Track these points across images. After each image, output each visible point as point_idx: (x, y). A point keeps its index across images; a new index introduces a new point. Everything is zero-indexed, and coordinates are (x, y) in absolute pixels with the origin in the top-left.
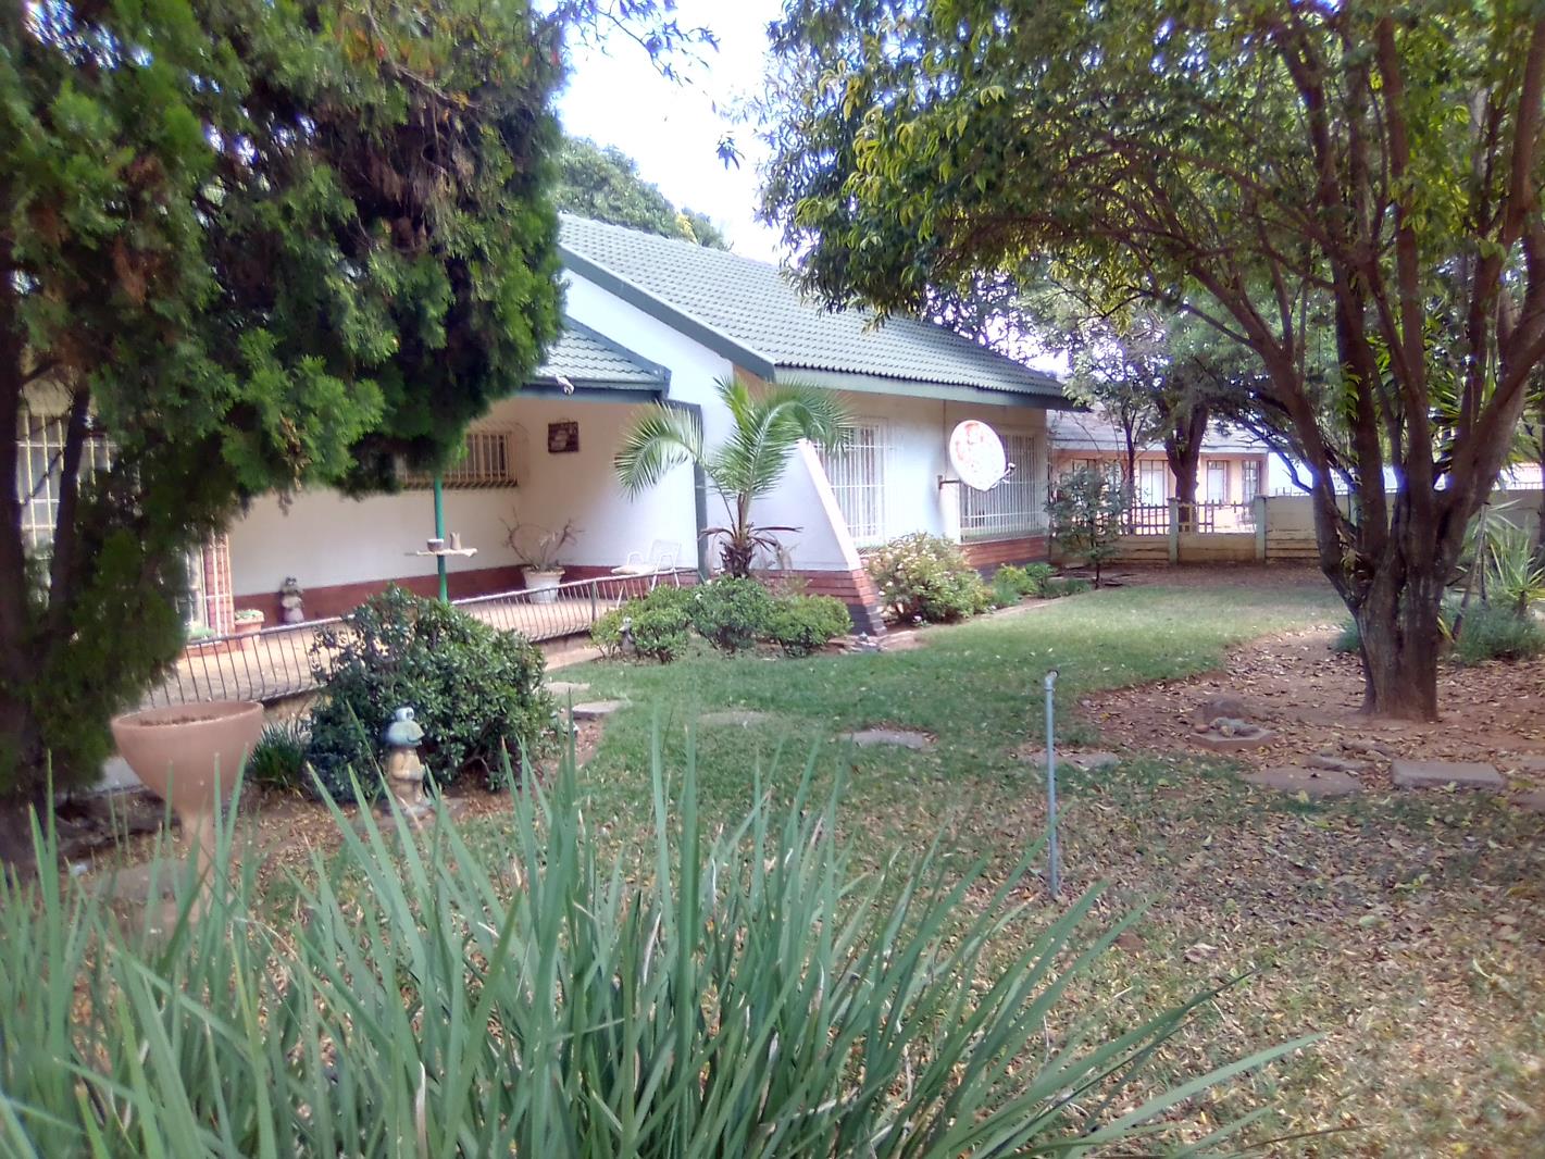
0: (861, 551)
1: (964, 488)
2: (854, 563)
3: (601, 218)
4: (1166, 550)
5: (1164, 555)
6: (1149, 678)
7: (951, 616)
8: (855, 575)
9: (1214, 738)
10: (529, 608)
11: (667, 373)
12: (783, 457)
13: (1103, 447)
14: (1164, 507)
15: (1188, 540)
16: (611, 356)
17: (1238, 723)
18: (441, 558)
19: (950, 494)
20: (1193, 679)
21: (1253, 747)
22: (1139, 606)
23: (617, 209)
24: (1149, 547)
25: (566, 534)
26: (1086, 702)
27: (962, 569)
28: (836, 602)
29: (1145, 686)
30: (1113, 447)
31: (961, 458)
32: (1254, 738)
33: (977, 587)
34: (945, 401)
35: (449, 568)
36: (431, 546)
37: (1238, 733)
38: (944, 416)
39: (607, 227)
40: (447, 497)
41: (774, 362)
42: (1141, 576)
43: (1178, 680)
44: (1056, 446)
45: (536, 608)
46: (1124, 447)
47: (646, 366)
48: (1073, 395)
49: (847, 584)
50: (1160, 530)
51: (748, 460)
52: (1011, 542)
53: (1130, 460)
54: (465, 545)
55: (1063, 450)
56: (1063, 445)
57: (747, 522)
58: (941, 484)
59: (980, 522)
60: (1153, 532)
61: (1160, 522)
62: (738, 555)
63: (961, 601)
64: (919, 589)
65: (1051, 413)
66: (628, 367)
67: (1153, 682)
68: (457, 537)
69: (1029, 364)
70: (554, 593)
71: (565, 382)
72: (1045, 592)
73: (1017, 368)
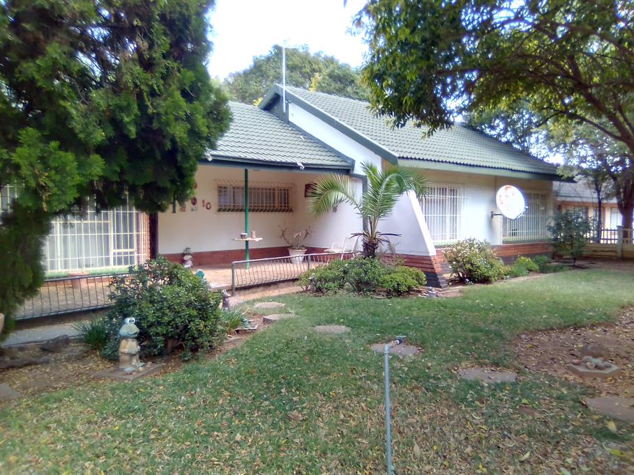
0: (436, 247)
1: (505, 219)
2: (432, 252)
3: (350, 97)
4: (616, 252)
5: (614, 254)
6: (567, 324)
7: (485, 280)
8: (432, 258)
9: (581, 369)
10: (288, 265)
11: (353, 161)
12: (393, 200)
13: (585, 200)
14: (615, 230)
15: (627, 247)
16: (329, 154)
17: (599, 361)
18: (247, 242)
19: (498, 221)
20: (593, 326)
21: (604, 377)
22: (588, 280)
23: (357, 93)
24: (607, 250)
25: (307, 233)
26: (523, 336)
27: (493, 258)
28: (419, 271)
29: (563, 329)
30: (590, 200)
31: (502, 203)
32: (607, 371)
33: (501, 266)
34: (496, 176)
35: (250, 247)
36: (242, 236)
37: (597, 367)
38: (494, 183)
39: (352, 100)
40: (250, 214)
41: (397, 156)
42: (600, 264)
43: (584, 326)
44: (559, 199)
45: (291, 265)
46: (596, 201)
47: (345, 158)
48: (561, 174)
49: (428, 262)
50: (613, 242)
51: (376, 201)
52: (531, 245)
53: (600, 207)
54: (257, 237)
55: (563, 202)
56: (563, 199)
57: (376, 231)
58: (492, 217)
59: (514, 234)
60: (609, 242)
61: (613, 237)
62: (370, 247)
63: (490, 273)
64: (468, 266)
65: (556, 184)
66: (335, 159)
67: (569, 326)
68: (254, 233)
69: (545, 160)
70: (301, 259)
71: (301, 165)
72: (543, 270)
73: (539, 161)
